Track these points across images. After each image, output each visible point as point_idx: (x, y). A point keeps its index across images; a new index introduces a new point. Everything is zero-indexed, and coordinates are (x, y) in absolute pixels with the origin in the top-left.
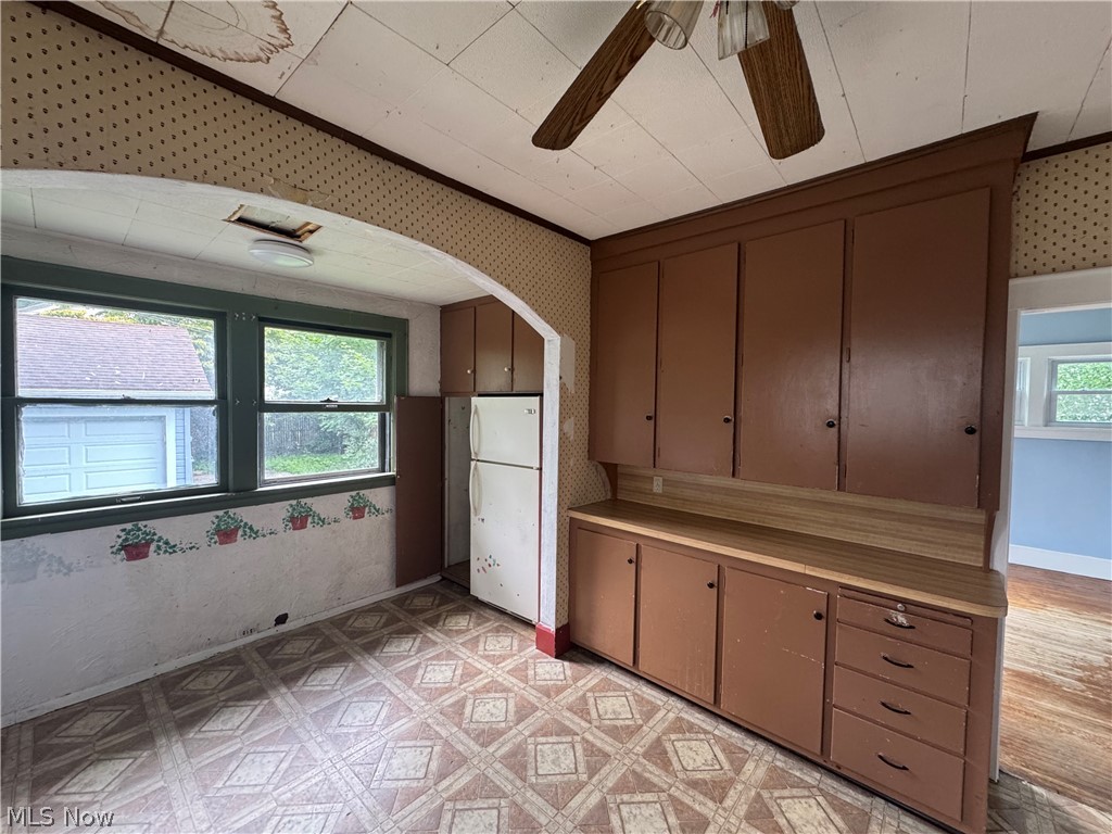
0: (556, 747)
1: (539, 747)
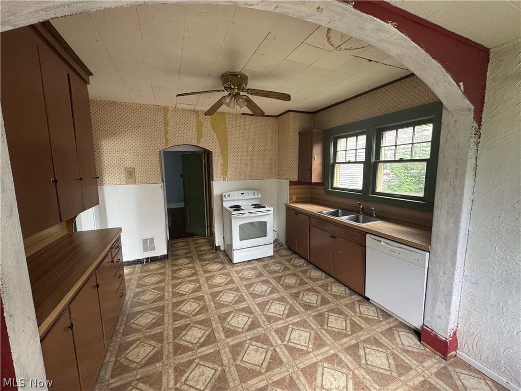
0: (298, 342)
1: (306, 345)
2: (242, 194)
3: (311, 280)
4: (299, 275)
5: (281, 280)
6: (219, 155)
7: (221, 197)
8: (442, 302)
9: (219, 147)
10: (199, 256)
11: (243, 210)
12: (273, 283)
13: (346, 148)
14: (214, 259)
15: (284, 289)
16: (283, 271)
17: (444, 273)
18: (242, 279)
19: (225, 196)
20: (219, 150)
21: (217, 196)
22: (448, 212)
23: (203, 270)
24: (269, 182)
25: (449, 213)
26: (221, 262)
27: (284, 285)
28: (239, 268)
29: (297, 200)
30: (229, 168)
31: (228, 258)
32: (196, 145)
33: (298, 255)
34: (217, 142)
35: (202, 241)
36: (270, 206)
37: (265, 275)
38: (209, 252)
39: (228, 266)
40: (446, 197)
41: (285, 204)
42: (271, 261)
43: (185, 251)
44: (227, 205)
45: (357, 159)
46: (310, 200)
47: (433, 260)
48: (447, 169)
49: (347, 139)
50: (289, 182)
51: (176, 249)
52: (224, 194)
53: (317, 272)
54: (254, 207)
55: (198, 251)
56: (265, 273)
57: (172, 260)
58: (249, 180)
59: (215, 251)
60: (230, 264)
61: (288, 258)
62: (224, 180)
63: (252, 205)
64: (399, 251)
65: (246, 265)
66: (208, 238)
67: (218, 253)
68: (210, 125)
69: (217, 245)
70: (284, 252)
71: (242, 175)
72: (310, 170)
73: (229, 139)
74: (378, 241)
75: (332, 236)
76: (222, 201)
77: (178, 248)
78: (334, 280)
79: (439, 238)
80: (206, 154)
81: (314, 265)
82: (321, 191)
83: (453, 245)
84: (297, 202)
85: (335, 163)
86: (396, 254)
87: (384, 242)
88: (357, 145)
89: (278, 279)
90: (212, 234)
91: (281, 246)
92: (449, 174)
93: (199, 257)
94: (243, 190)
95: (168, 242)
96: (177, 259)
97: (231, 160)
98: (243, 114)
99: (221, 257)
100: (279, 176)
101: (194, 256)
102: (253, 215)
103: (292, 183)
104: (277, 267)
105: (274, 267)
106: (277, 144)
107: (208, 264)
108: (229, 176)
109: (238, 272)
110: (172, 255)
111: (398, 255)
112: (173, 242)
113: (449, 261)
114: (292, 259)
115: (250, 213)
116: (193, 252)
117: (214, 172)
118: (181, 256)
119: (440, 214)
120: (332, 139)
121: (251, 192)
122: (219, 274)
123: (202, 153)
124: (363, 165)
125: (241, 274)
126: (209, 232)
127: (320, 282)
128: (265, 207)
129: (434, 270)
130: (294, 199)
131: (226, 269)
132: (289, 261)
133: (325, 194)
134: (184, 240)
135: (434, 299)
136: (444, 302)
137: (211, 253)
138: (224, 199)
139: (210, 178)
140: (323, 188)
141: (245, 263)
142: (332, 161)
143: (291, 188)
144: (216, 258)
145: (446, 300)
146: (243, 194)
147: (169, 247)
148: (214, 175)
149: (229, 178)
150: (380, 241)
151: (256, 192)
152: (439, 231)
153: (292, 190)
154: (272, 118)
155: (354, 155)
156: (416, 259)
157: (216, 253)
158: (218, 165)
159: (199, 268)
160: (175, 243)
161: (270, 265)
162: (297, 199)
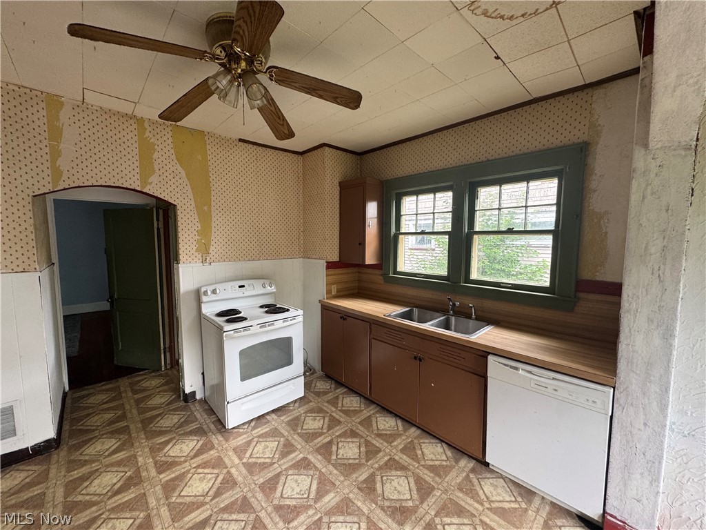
2: (240, 287)
3: (384, 440)
4: (361, 433)
5: (330, 454)
6: (191, 213)
7: (198, 295)
8: (642, 474)
9: (191, 196)
10: (146, 423)
11: (246, 319)
12: (319, 466)
13: (417, 211)
14: (181, 426)
15: (342, 474)
16: (330, 428)
17: (645, 424)
18: (251, 468)
19: (206, 293)
20: (192, 202)
21: (187, 293)
22: (650, 321)
23: (156, 463)
24: (288, 263)
25: (652, 321)
26: (200, 432)
27: (341, 465)
28: (240, 441)
29: (338, 294)
30: (213, 238)
31: (213, 418)
32: (139, 189)
33: (347, 387)
34: (189, 188)
35: (152, 382)
36: (297, 308)
37: (299, 447)
38: (168, 408)
39: (217, 439)
40: (645, 294)
41: (320, 301)
42: (302, 410)
43: (108, 416)
44: (209, 310)
45: (435, 228)
46: (356, 291)
47: (622, 402)
48: (646, 247)
49: (435, 194)
50: (325, 264)
51: (86, 412)
52: (203, 290)
53: (387, 419)
54: (267, 312)
55: (141, 412)
56: (298, 442)
57: (70, 448)
58: (254, 260)
59: (182, 403)
60: (219, 431)
61: (330, 396)
62: (204, 261)
63: (261, 307)
64: (555, 386)
65: (254, 428)
66: (166, 375)
67: (192, 407)
68: (172, 151)
69: (187, 391)
70: (322, 385)
71: (239, 252)
72: (362, 244)
73: (213, 182)
74: (512, 367)
75: (415, 358)
76: (199, 303)
77: (91, 411)
78: (418, 432)
79: (632, 363)
80: (161, 211)
81: (378, 405)
82: (377, 277)
83: (661, 376)
84: (338, 297)
85: (398, 233)
86: (550, 390)
87: (522, 369)
88: (434, 207)
89: (326, 450)
90: (176, 365)
91: (312, 374)
92: (651, 255)
93: (144, 428)
94: (241, 280)
95: (65, 395)
96: (86, 442)
97: (217, 221)
98: (241, 140)
99: (198, 416)
100: (306, 252)
101: (132, 427)
102: (268, 328)
103: (330, 265)
104: (316, 422)
105: (313, 424)
106: (301, 200)
107: (167, 442)
108: (213, 253)
109: (239, 451)
110: (73, 434)
111: (555, 393)
112: (79, 394)
113: (655, 403)
114: (337, 398)
115: (262, 325)
116: (129, 415)
117: (180, 246)
118: (97, 433)
119: (634, 322)
120: (394, 196)
121: (257, 283)
122: (197, 467)
123: (152, 209)
124: (447, 237)
125: (248, 455)
126: (168, 361)
127: (399, 441)
128: (288, 310)
129: (624, 418)
130: (334, 292)
131: (213, 447)
132: (334, 402)
133: (382, 282)
134: (108, 386)
135: (627, 467)
136: (646, 474)
137: (175, 410)
138: (204, 299)
139: (170, 256)
140: (379, 272)
141: (253, 424)
142: (393, 230)
143: (331, 273)
144: (187, 422)
145: (650, 471)
146: (243, 286)
147: (67, 410)
148: (181, 252)
149: (213, 258)
150: (517, 369)
151: (267, 282)
152: (633, 351)
153: (329, 278)
154: (293, 155)
155: (431, 222)
156: (591, 399)
157: (185, 409)
158: (189, 232)
159: (144, 460)
160: (83, 397)
161: (303, 418)
162: (338, 291)
